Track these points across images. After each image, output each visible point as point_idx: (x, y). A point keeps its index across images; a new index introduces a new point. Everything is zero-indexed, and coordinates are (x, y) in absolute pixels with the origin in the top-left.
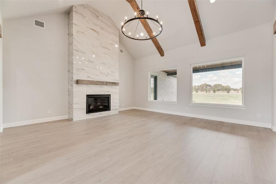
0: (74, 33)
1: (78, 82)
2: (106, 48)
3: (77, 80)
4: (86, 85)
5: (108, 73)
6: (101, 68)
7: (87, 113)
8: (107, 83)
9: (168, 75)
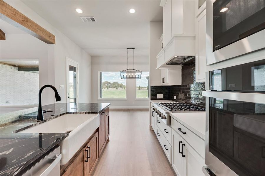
9: (19, 70)
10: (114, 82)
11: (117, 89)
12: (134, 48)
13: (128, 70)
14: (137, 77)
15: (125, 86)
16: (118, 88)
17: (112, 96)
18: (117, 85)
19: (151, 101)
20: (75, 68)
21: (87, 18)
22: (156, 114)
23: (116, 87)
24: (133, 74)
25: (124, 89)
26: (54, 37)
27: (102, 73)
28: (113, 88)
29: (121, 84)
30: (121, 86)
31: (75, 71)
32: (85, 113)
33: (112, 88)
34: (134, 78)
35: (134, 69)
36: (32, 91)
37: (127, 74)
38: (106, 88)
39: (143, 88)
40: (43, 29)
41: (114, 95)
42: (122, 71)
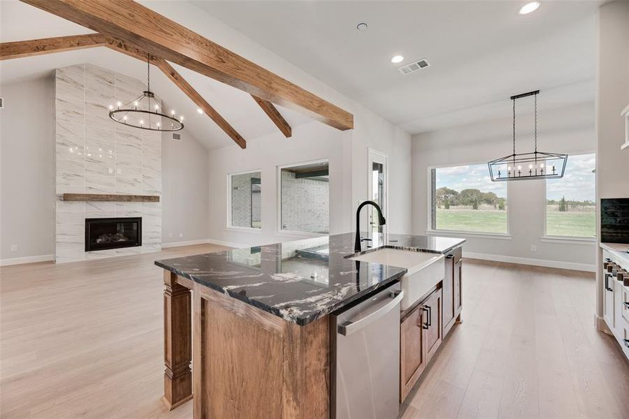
0: (59, 114)
1: (67, 198)
2: (131, 135)
3: (65, 194)
4: (85, 202)
5: (136, 180)
6: (119, 171)
7: (86, 251)
8: (130, 198)
9: (297, 177)
10: (467, 190)
11: (475, 207)
12: (536, 92)
13: (514, 155)
14: (549, 171)
15: (503, 199)
16: (479, 207)
17: (460, 226)
18: (474, 197)
19: (602, 245)
20: (381, 165)
21: (410, 67)
22: (622, 283)
23: (472, 202)
24: (531, 166)
25: (501, 208)
26: (352, 116)
27: (435, 170)
28: (463, 206)
29: (490, 193)
30: (490, 199)
31: (381, 171)
32: (418, 250)
33: (459, 207)
34: (536, 177)
35: (536, 153)
36: (309, 211)
37: (509, 168)
38: (443, 207)
39: (579, 207)
40: (339, 109)
41: (466, 224)
42: (494, 162)
